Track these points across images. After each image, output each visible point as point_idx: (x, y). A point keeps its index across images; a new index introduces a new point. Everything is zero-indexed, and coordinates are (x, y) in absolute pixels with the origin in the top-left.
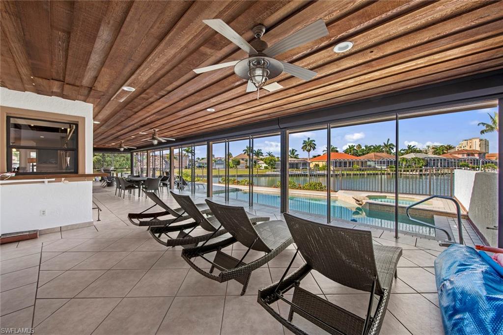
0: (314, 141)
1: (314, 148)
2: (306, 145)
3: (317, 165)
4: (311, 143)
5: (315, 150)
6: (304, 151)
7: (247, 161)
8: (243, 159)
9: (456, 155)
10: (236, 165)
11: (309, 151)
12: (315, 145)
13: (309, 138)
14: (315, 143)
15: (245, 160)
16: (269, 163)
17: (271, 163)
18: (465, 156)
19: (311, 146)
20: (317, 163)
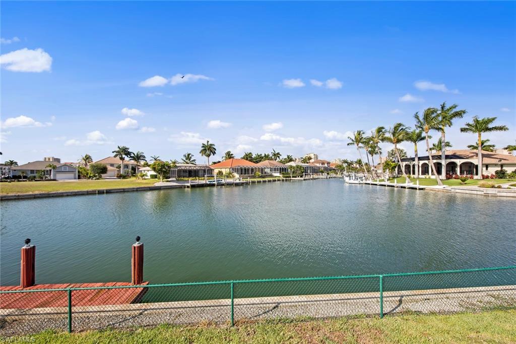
0: (214, 145)
1: (214, 153)
2: (205, 149)
3: (220, 173)
4: (210, 147)
5: (215, 155)
6: (202, 155)
7: (119, 167)
8: (112, 165)
9: (316, 164)
10: (99, 173)
11: (209, 156)
12: (215, 149)
13: (208, 142)
14: (214, 147)
15: (116, 166)
16: (161, 170)
17: (164, 170)
18: (321, 165)
19: (211, 151)
20: (220, 170)
